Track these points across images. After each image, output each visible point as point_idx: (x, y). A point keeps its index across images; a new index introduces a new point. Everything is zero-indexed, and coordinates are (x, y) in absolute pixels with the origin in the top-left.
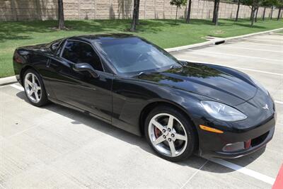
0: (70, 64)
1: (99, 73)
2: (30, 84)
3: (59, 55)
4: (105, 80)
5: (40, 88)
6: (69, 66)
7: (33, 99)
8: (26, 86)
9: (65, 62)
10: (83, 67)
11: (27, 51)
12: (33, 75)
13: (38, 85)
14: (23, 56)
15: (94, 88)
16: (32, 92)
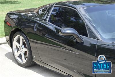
0: (56, 28)
1: (84, 38)
2: (18, 45)
3: (45, 20)
4: (89, 46)
5: (26, 50)
6: (55, 30)
7: (19, 60)
8: (14, 47)
9: (51, 27)
10: (68, 31)
11: (16, 14)
12: (21, 38)
13: (25, 47)
14: (12, 19)
15: (78, 52)
16: (19, 53)
